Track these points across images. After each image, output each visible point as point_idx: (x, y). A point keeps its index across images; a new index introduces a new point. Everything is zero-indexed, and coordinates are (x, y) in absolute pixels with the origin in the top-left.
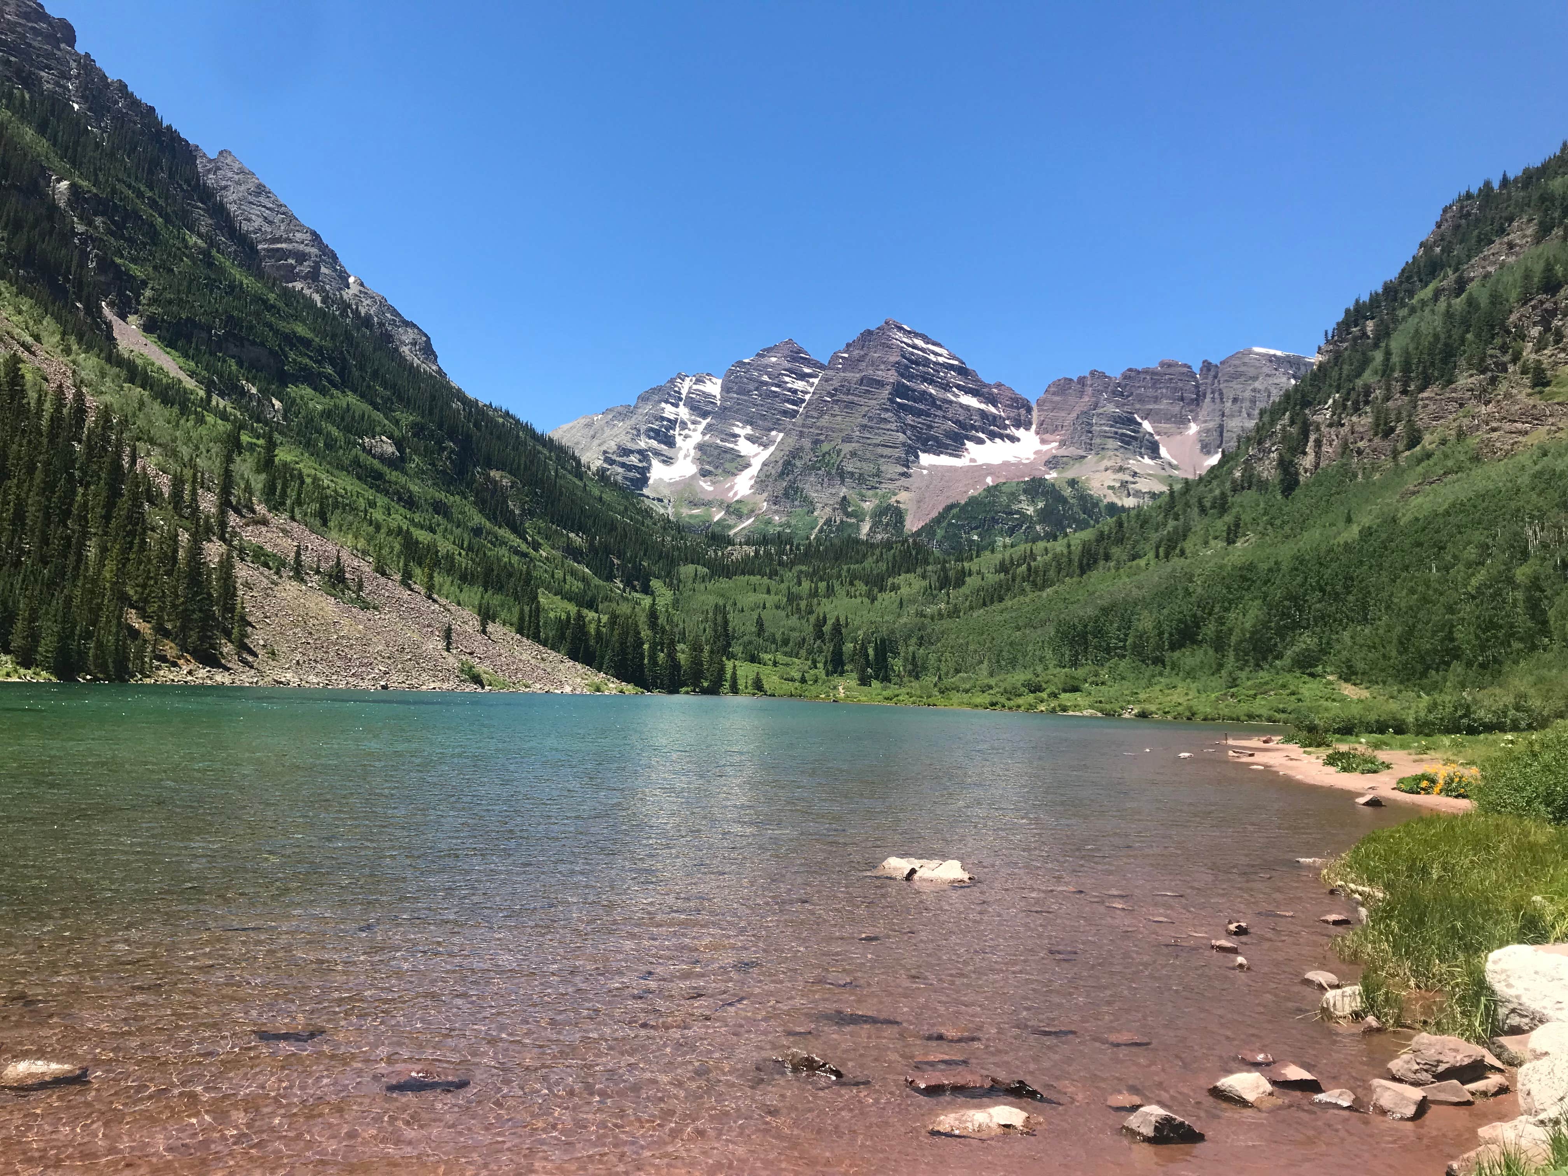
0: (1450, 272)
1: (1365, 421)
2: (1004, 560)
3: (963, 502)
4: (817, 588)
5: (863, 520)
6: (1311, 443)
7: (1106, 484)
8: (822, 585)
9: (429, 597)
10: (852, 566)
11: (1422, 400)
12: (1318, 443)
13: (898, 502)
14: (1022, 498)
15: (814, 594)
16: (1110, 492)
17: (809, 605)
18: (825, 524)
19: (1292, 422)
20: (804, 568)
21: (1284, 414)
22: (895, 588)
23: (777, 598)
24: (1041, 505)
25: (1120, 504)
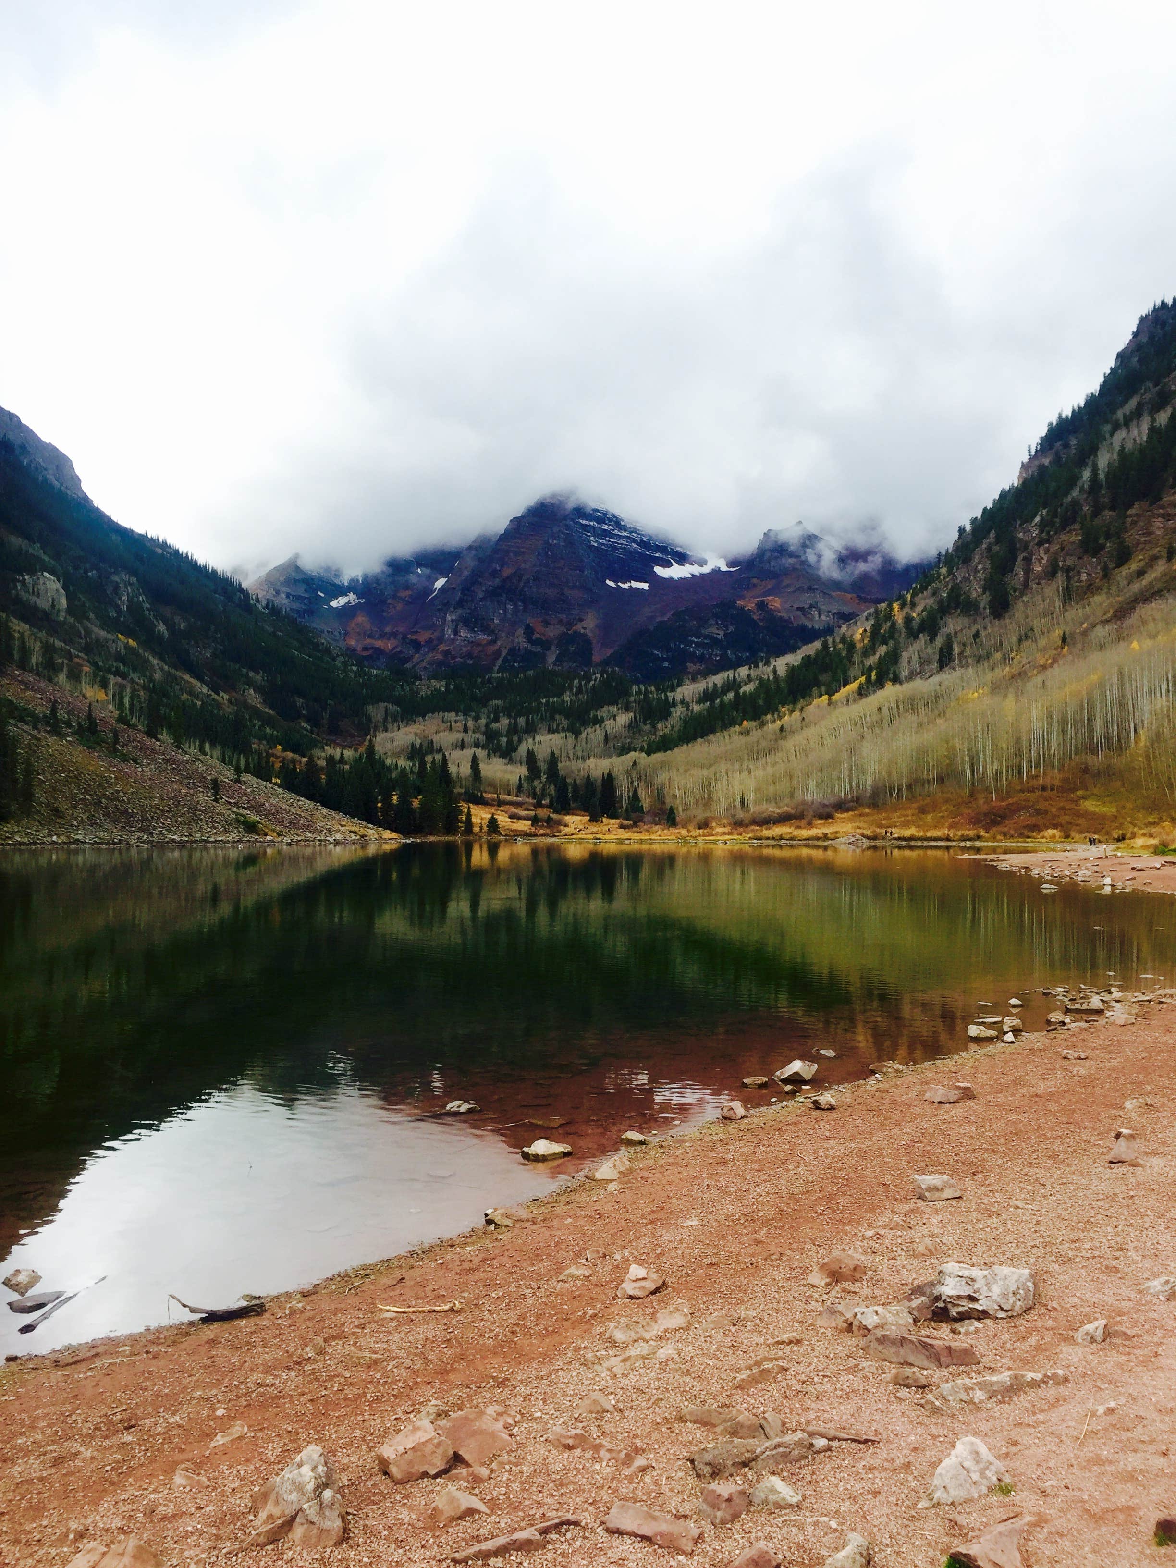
0: (1150, 385)
1: (1074, 537)
2: (707, 689)
3: (652, 628)
4: (516, 723)
5: (549, 649)
6: (1019, 561)
7: (796, 606)
8: (522, 721)
9: (179, 747)
10: (551, 700)
11: (1130, 516)
12: (1028, 560)
13: (585, 628)
14: (712, 622)
15: (513, 729)
16: (799, 613)
17: (510, 742)
18: (508, 654)
19: (998, 541)
20: (499, 702)
21: (989, 532)
22: (599, 721)
23: (475, 736)
24: (731, 629)
25: (810, 626)
